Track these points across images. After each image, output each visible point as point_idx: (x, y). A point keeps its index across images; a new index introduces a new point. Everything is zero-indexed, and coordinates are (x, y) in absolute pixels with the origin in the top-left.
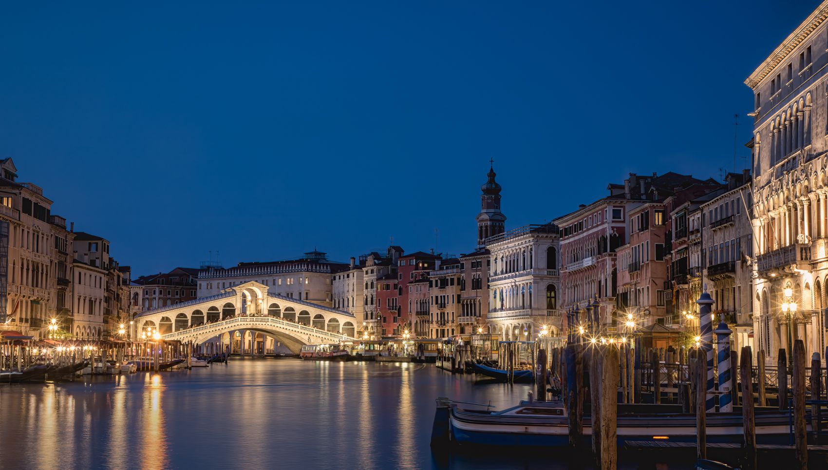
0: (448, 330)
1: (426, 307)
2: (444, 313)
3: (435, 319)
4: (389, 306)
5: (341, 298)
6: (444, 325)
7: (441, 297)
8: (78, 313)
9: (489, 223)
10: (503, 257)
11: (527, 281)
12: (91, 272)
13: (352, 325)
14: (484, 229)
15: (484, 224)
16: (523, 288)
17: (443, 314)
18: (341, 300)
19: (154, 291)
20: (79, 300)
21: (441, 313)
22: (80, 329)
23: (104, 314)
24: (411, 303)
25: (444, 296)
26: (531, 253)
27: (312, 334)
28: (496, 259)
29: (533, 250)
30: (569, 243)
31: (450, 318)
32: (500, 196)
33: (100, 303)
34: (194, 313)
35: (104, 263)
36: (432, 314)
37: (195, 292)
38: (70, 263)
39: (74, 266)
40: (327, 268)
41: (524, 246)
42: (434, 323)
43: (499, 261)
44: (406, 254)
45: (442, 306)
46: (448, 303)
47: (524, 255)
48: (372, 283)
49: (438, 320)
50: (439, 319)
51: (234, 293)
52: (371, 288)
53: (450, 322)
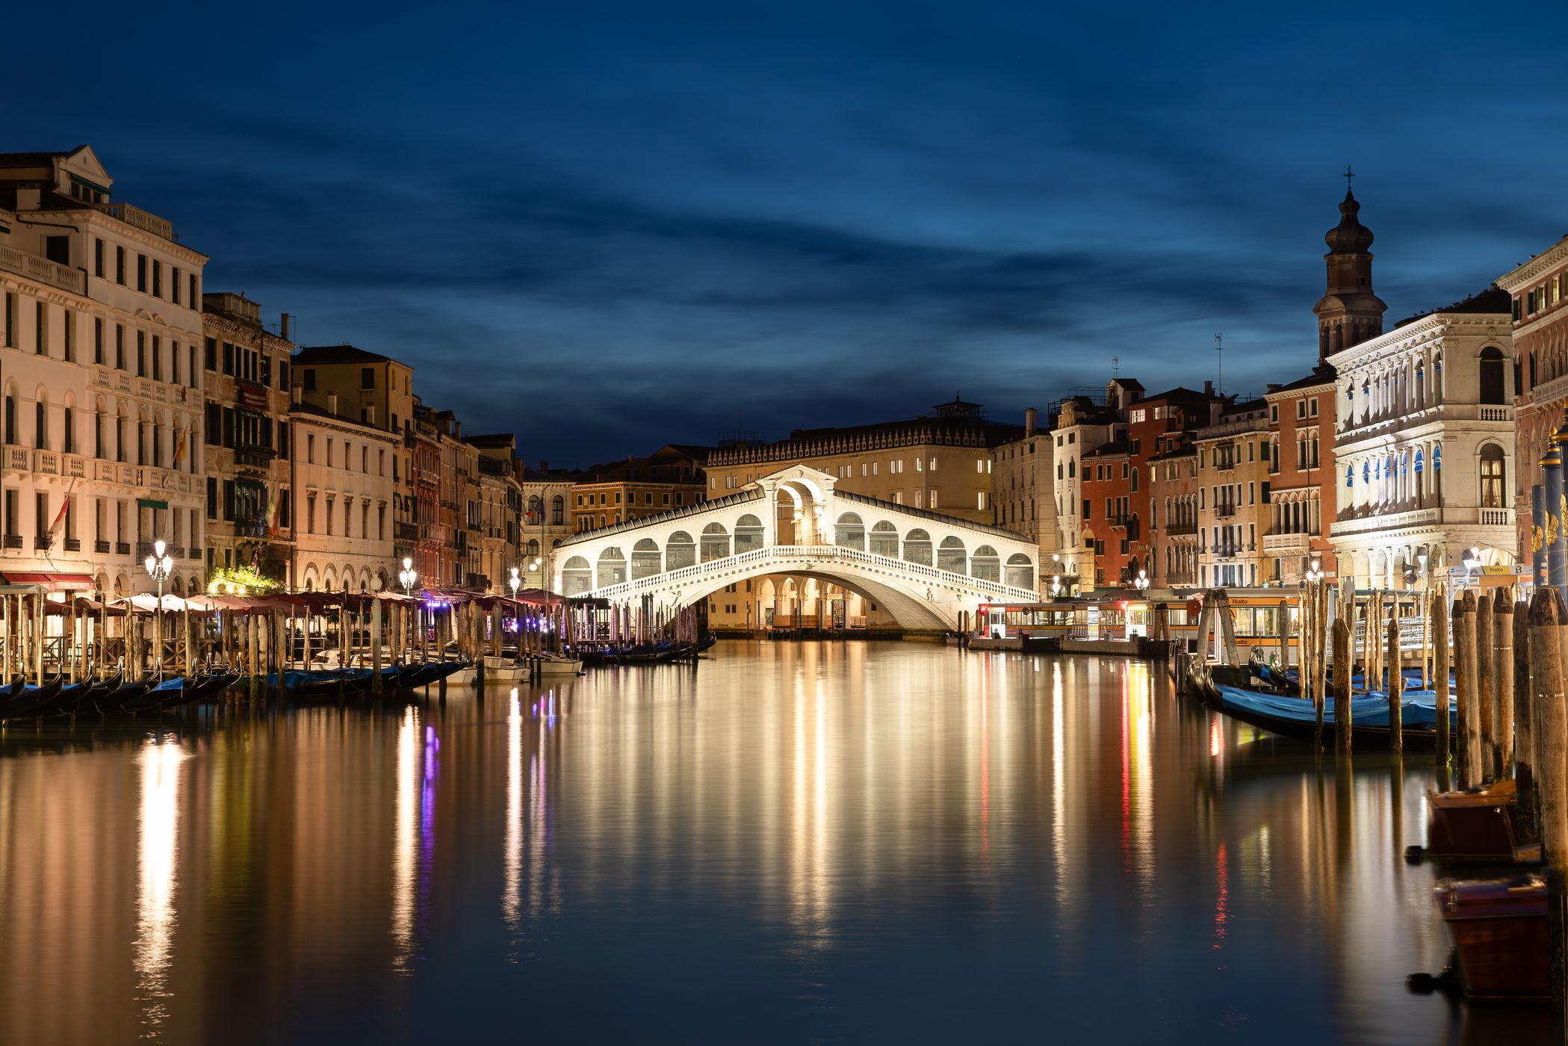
0: (1241, 567)
1: (1190, 514)
2: (1231, 529)
3: (1210, 542)
4: (1109, 516)
5: (1008, 501)
6: (1232, 554)
7: (1224, 488)
8: (310, 532)
9: (1344, 318)
10: (1367, 382)
11: (1428, 438)
12: (350, 437)
13: (1028, 560)
14: (1332, 332)
15: (1332, 323)
16: (1419, 457)
17: (1228, 532)
18: (1009, 507)
19: (618, 496)
20: (311, 501)
21: (1224, 529)
22: (317, 572)
23: (395, 536)
24: (1154, 507)
25: (1231, 488)
26: (1438, 367)
27: (935, 581)
28: (1351, 388)
29: (1444, 357)
30: (1537, 331)
31: (1246, 540)
32: (1370, 254)
33: (382, 510)
34: (672, 538)
35: (395, 417)
36: (1203, 530)
37: (704, 496)
38: (280, 413)
39: (292, 419)
41: (1420, 348)
42: (1209, 551)
43: (1358, 391)
44: (1147, 395)
45: (1226, 510)
46: (1240, 504)
47: (1420, 373)
48: (1072, 465)
49: (1217, 543)
50: (1220, 543)
51: (758, 493)
52: (1071, 476)
53: (1245, 549)
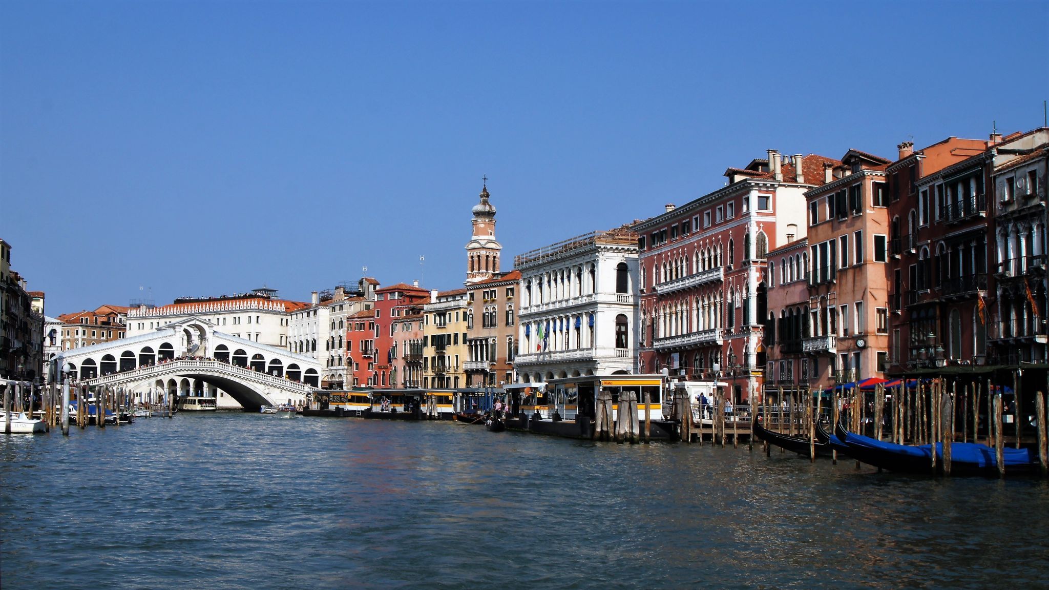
0: (449, 378)
1: (418, 349)
2: (444, 357)
3: (430, 364)
4: (362, 350)
5: (299, 340)
6: (444, 372)
7: (439, 336)
9: (482, 252)
10: (541, 280)
11: (587, 310)
14: (475, 259)
15: (475, 254)
16: (578, 320)
18: (299, 344)
19: (77, 332)
21: (439, 357)
24: (396, 345)
25: (444, 336)
26: (593, 271)
27: (267, 382)
28: (530, 284)
29: (598, 267)
30: (660, 254)
31: (453, 364)
34: (123, 354)
37: (123, 333)
40: (281, 306)
42: (430, 369)
43: (535, 286)
45: (441, 348)
46: (449, 344)
47: (579, 276)
48: (341, 322)
52: (340, 328)
53: (452, 368)
